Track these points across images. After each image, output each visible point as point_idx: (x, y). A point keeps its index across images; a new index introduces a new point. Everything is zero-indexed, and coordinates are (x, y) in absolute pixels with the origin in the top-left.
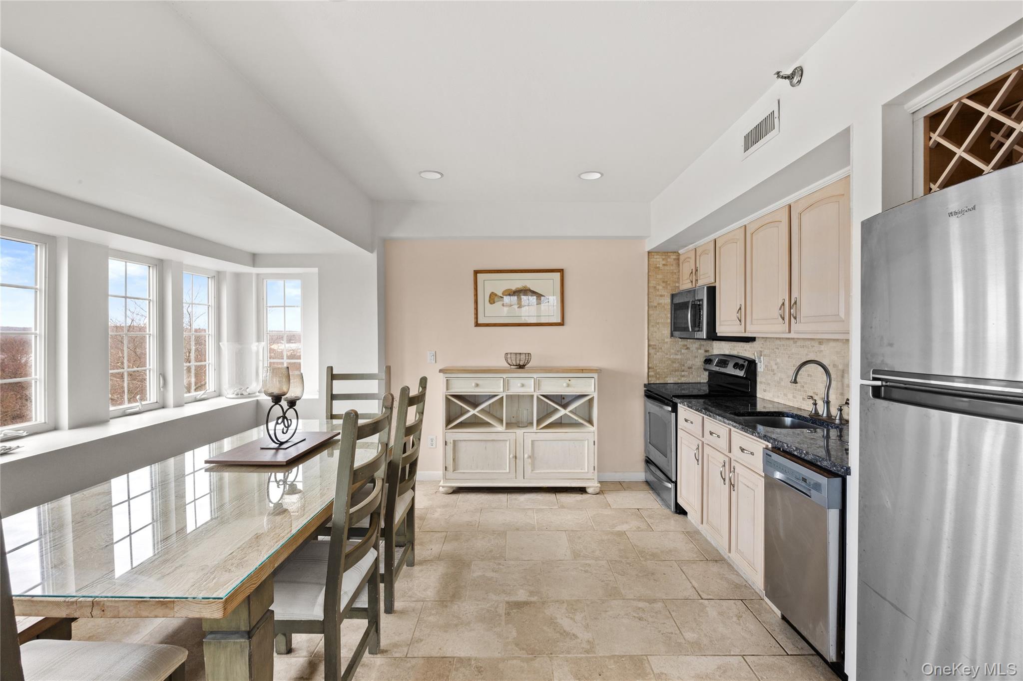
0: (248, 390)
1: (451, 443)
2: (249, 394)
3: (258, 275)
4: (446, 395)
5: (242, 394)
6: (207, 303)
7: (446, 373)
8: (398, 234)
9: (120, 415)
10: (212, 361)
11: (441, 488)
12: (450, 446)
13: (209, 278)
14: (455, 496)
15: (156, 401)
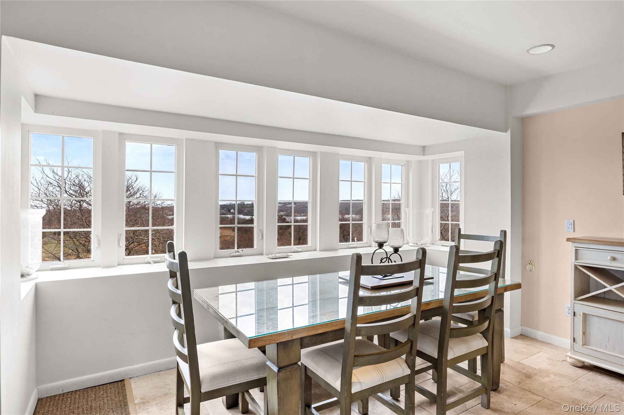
0: (421, 241)
1: (580, 315)
2: (422, 244)
3: (433, 160)
4: (575, 265)
5: (417, 244)
6: (400, 182)
7: (574, 242)
8: (531, 111)
9: (347, 248)
10: (403, 220)
11: (568, 358)
12: (579, 319)
13: (402, 166)
14: (581, 372)
15: (366, 242)
